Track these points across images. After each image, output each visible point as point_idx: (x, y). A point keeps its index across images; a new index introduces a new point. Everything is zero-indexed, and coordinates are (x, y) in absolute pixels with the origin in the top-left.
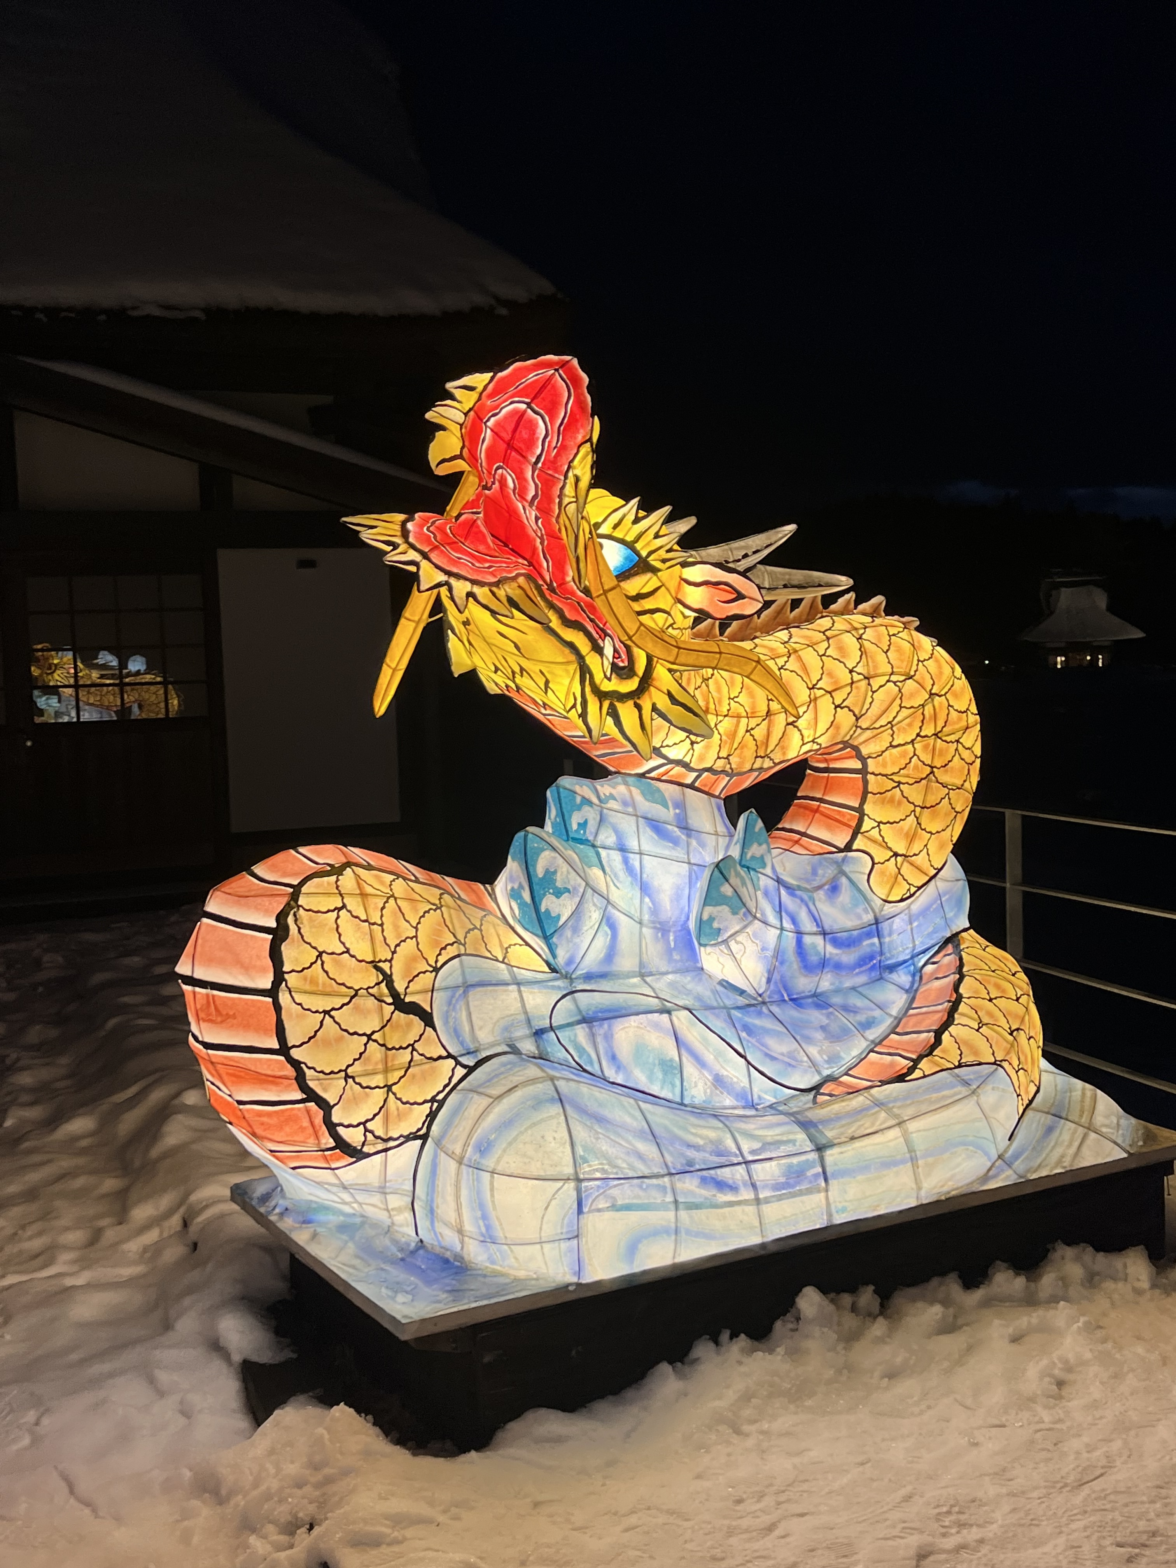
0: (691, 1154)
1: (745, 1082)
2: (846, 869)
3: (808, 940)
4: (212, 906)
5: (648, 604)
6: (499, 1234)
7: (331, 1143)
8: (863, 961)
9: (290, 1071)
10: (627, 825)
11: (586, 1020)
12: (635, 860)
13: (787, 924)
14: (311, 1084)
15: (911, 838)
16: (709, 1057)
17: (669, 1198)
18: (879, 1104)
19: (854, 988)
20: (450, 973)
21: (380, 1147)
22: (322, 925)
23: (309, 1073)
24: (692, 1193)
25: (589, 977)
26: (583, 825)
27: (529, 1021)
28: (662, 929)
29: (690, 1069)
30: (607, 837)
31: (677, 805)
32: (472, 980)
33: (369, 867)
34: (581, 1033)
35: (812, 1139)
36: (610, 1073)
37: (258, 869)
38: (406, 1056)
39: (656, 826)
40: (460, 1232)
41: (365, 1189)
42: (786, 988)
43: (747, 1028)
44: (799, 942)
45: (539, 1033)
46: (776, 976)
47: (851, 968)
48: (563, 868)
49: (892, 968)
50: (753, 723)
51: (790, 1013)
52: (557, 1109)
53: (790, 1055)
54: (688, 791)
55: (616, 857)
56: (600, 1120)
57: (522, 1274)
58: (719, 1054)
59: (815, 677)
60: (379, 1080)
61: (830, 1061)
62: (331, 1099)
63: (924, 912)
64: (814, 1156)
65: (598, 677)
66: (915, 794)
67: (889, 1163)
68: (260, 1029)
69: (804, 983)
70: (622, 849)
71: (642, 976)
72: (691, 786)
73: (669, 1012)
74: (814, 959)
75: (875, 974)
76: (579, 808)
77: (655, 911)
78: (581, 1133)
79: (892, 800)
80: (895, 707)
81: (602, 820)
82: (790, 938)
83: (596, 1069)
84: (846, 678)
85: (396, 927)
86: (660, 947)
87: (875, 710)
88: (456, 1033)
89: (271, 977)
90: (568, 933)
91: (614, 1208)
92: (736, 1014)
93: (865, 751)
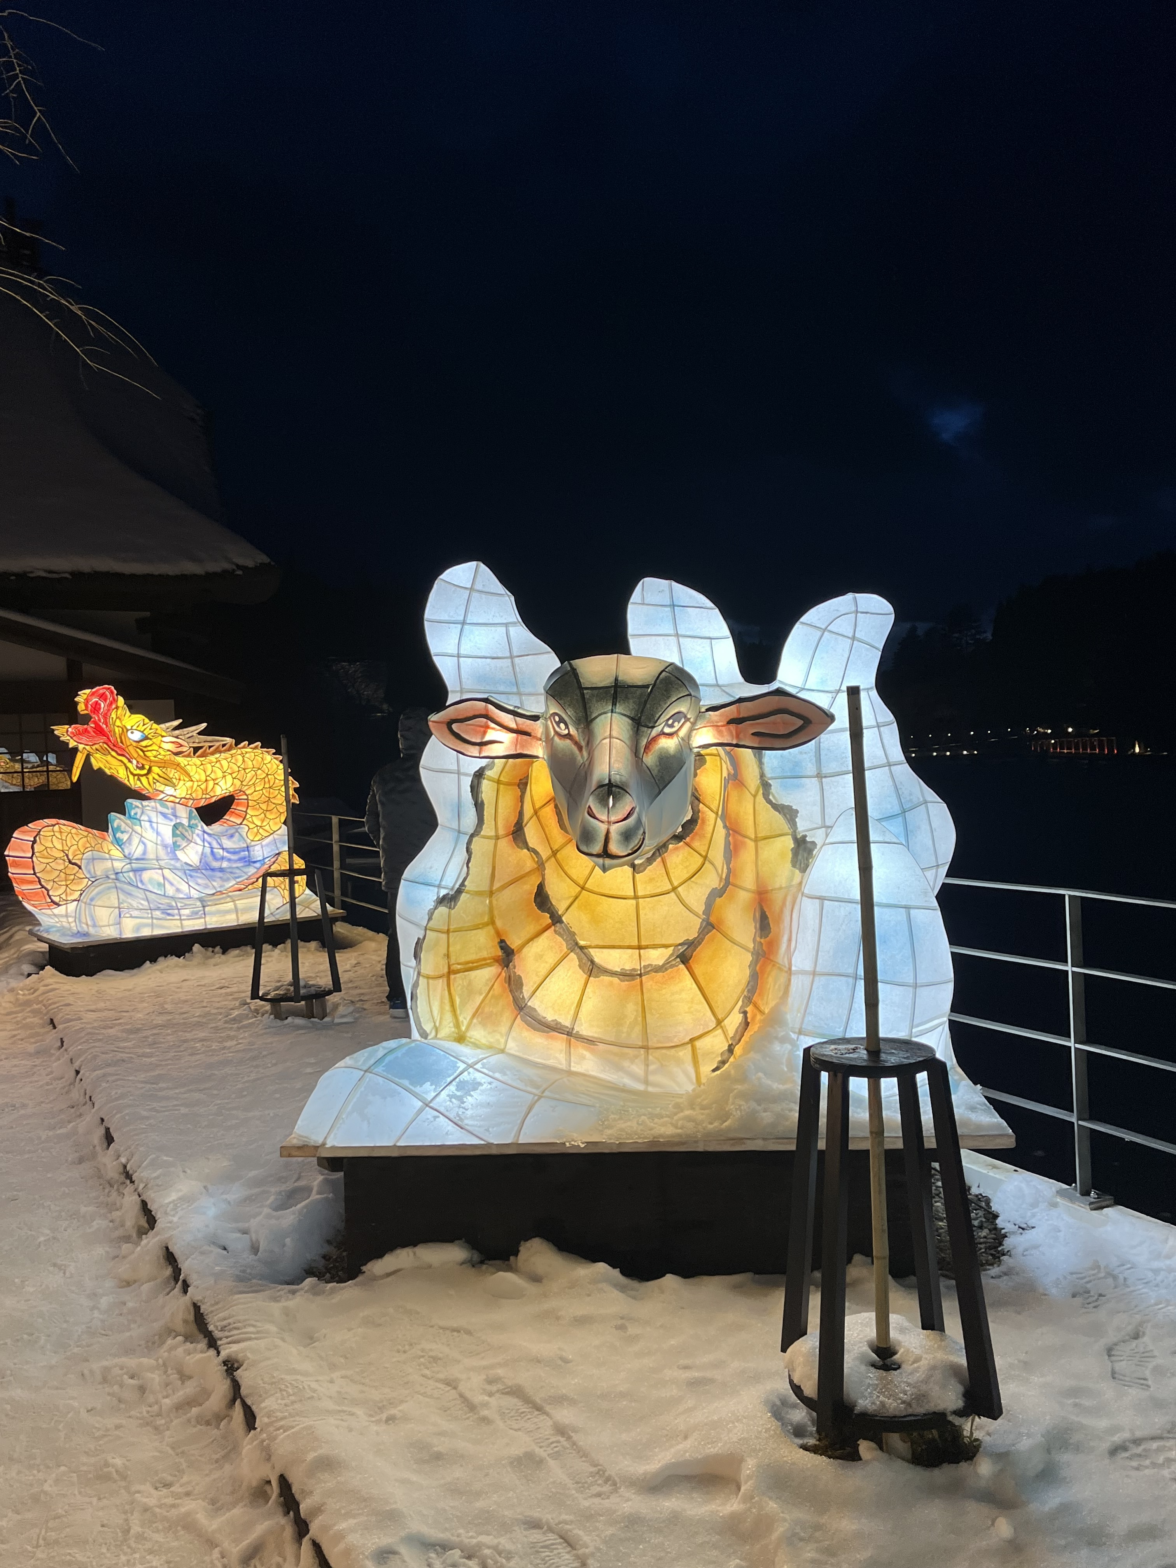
0: (160, 906)
1: (188, 891)
2: (239, 830)
3: (215, 850)
4: (14, 835)
5: (149, 748)
6: (97, 924)
7: (50, 901)
8: (240, 859)
9: (37, 880)
10: (153, 815)
11: (134, 871)
12: (155, 825)
13: (206, 844)
14: (43, 883)
15: (263, 821)
16: (175, 883)
17: (150, 916)
18: (229, 896)
19: (237, 868)
20: (88, 855)
21: (65, 902)
22: (47, 840)
23: (42, 880)
24: (158, 915)
25: (137, 859)
26: (136, 814)
27: (114, 870)
28: (165, 846)
29: (167, 885)
30: (144, 817)
31: (172, 809)
32: (95, 857)
33: (64, 825)
34: (131, 874)
35: (202, 904)
36: (140, 885)
37: (29, 825)
38: (72, 877)
39: (164, 815)
40: (87, 925)
41: (62, 916)
42: (207, 865)
43: (191, 876)
44: (212, 852)
45: (117, 873)
46: (203, 861)
47: (236, 861)
48: (123, 825)
49: (255, 862)
50: (200, 783)
51: (210, 873)
52: (115, 890)
53: (206, 884)
54: (177, 805)
55: (148, 824)
56: (130, 894)
57: (104, 935)
58: (179, 882)
59: (225, 769)
60: (64, 883)
61: (221, 887)
62: (49, 888)
63: (267, 845)
64: (201, 909)
65: (132, 770)
66: (264, 806)
67: (228, 912)
68: (28, 868)
69: (216, 864)
70: (150, 821)
71: (157, 860)
72: (178, 803)
73: (162, 869)
74: (219, 857)
75: (248, 863)
76: (134, 809)
77: (162, 841)
78: (122, 896)
79: (256, 809)
80: (255, 778)
81: (143, 813)
82: (208, 850)
83: (135, 884)
84: (237, 769)
85: (71, 841)
86: (164, 852)
87: (248, 779)
88: (89, 872)
89: (31, 854)
90: (127, 845)
91: (131, 917)
92: (187, 872)
93: (247, 792)
